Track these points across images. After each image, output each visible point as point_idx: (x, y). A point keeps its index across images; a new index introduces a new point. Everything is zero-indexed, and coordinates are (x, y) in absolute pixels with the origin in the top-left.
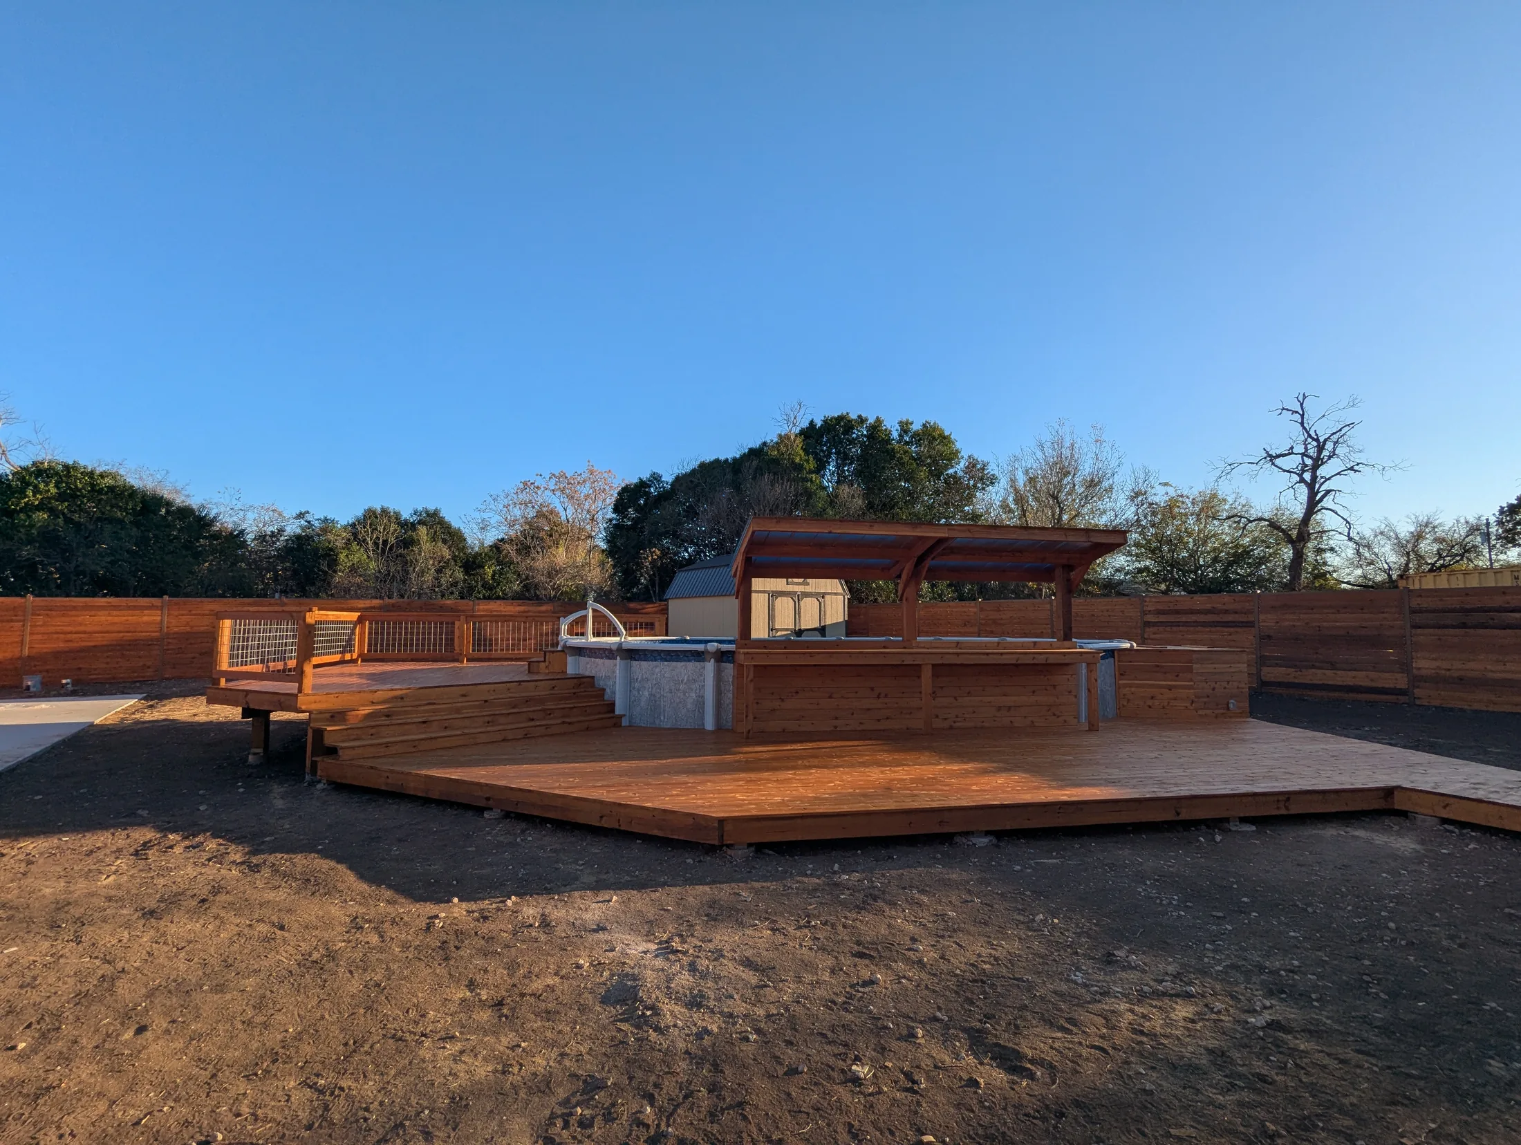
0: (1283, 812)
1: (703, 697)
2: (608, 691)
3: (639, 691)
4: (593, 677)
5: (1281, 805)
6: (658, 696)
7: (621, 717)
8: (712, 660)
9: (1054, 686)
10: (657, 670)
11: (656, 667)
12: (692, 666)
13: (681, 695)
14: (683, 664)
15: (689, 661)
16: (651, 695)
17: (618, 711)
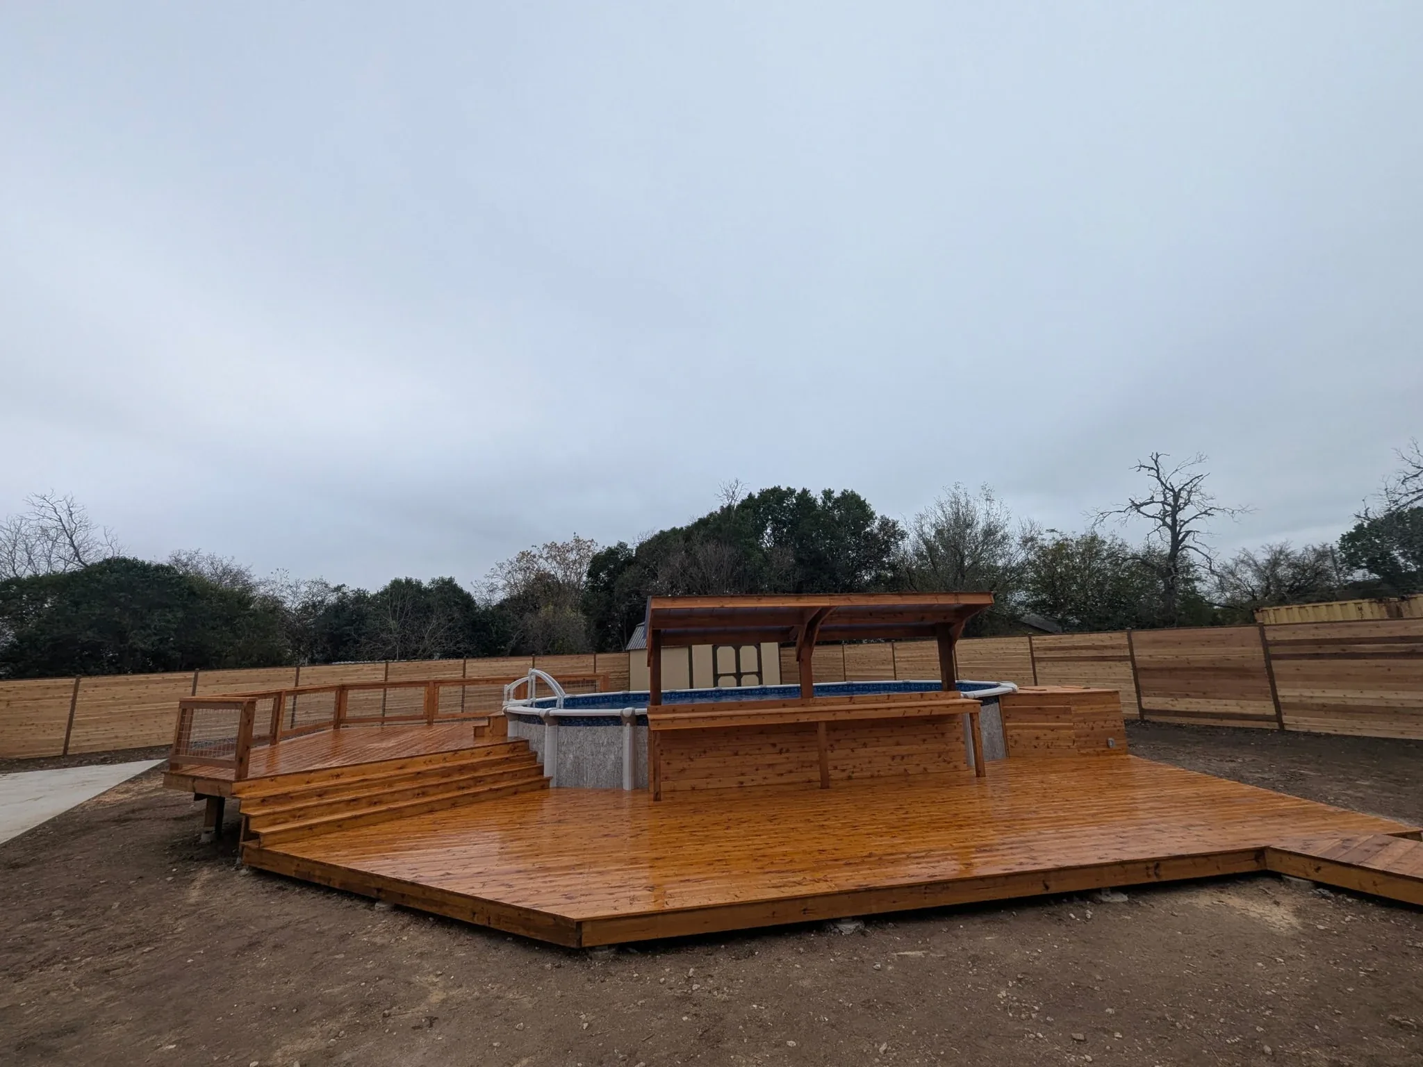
0: (1154, 879)
1: (621, 758)
2: (540, 754)
3: (565, 753)
4: (527, 741)
5: (1151, 872)
6: (581, 758)
7: (548, 780)
8: (628, 724)
9: (943, 734)
10: (581, 734)
11: (579, 731)
12: (612, 729)
13: (601, 756)
14: (603, 728)
15: (608, 725)
16: (575, 757)
17: (546, 774)
